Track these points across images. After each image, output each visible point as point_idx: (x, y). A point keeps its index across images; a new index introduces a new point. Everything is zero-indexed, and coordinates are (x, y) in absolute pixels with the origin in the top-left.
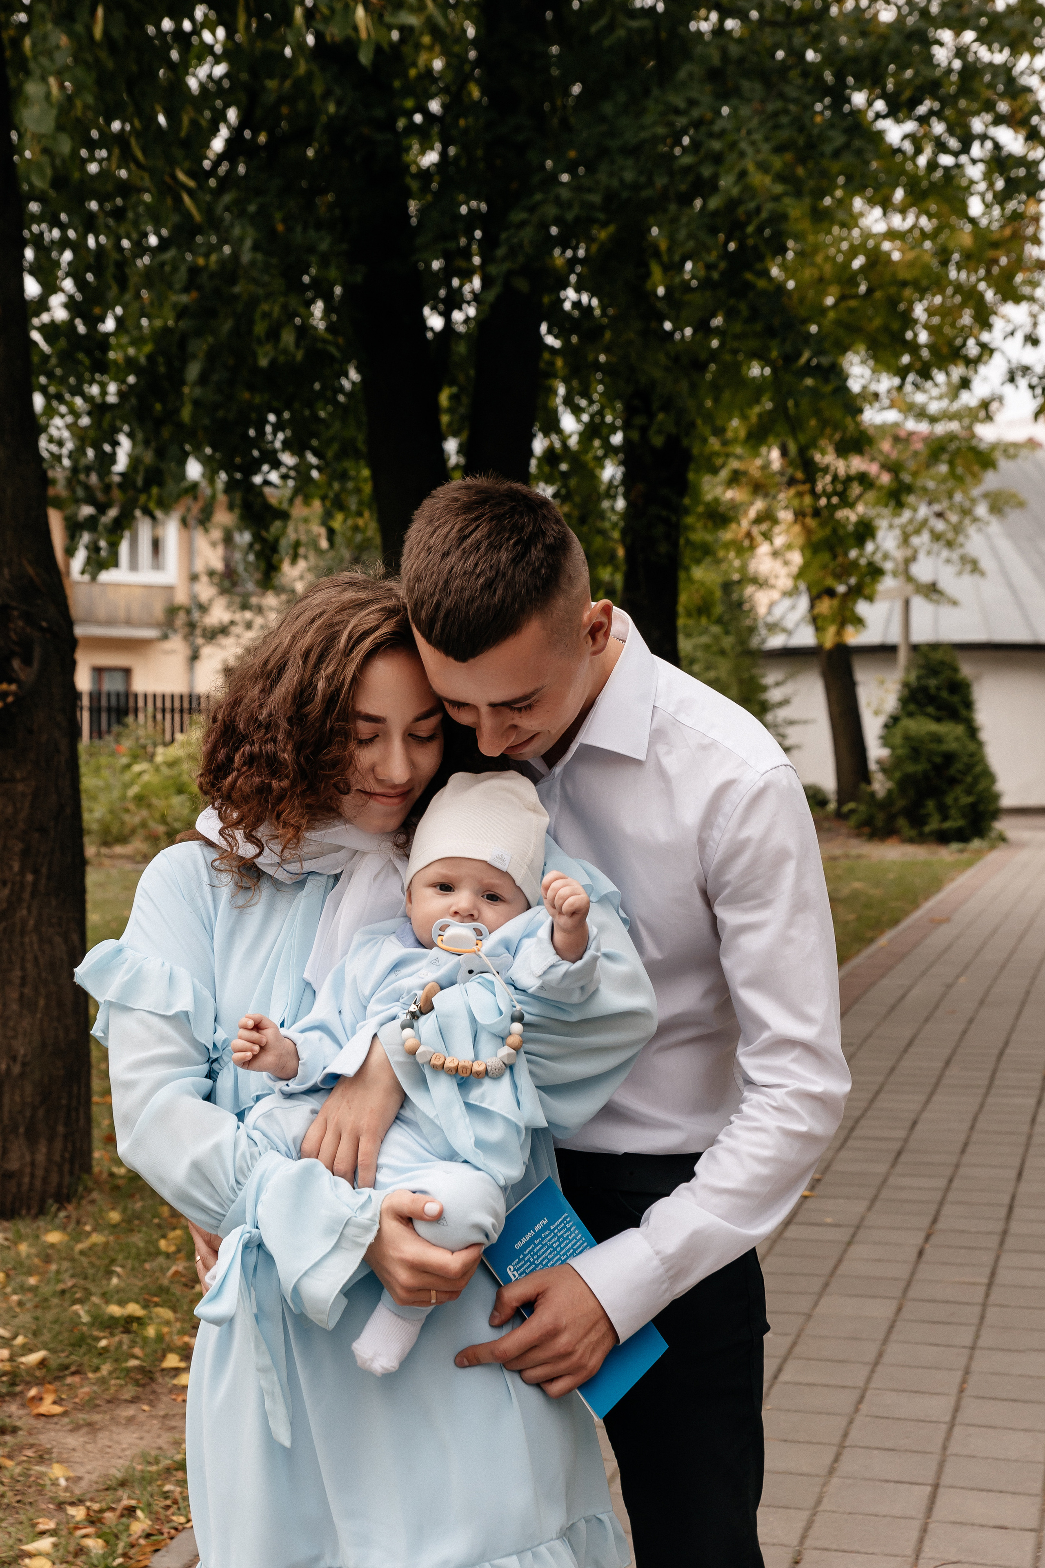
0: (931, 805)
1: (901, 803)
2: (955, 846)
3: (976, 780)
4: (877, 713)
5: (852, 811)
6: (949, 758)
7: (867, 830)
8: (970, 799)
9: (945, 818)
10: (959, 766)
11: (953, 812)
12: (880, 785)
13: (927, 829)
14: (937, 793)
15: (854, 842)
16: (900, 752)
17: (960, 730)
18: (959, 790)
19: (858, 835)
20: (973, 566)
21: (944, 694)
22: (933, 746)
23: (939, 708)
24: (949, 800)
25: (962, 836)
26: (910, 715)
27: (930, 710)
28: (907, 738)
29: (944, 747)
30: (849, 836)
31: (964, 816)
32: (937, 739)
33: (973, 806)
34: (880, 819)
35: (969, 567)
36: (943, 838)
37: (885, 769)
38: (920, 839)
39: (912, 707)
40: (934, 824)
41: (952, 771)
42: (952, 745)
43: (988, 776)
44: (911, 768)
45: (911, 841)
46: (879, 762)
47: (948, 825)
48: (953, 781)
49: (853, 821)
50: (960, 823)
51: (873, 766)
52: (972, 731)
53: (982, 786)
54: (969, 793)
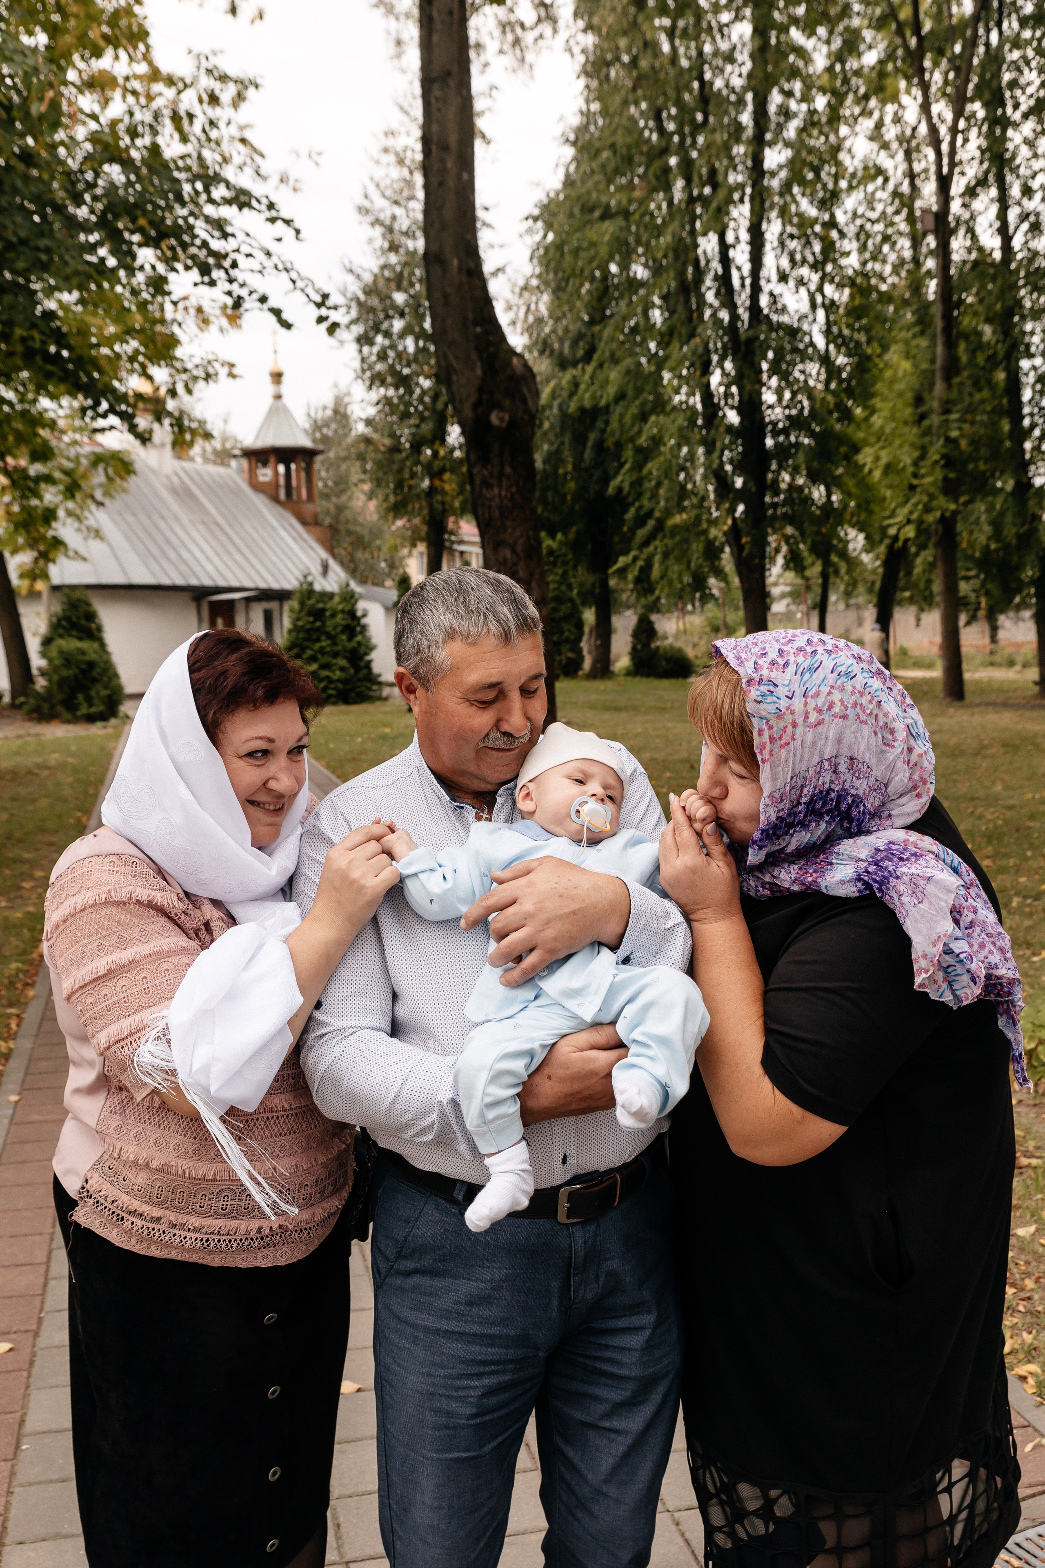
0: (80, 697)
1: (59, 697)
2: (99, 724)
3: (110, 679)
4: (34, 635)
5: (22, 704)
6: (91, 665)
7: (35, 715)
8: (107, 692)
9: (91, 705)
10: (98, 670)
11: (96, 701)
12: (41, 683)
13: (79, 713)
14: (85, 689)
15: (29, 725)
16: (57, 662)
17: (96, 645)
18: (99, 687)
19: (31, 720)
20: (97, 534)
21: (83, 622)
22: (80, 657)
23: (79, 631)
24: (93, 693)
25: (103, 717)
26: (61, 636)
27: (74, 633)
28: (61, 652)
29: (87, 658)
30: (23, 720)
31: (104, 703)
32: (83, 652)
33: (109, 697)
34: (46, 707)
35: (92, 534)
36: (91, 719)
37: (43, 673)
38: (75, 720)
39: (61, 631)
40: (84, 710)
41: (94, 674)
42: (93, 657)
43: (116, 675)
44: (65, 673)
45: (69, 722)
46: (40, 669)
47: (93, 710)
48: (95, 681)
49: (25, 708)
50: (101, 708)
51: (35, 672)
52: (103, 645)
53: (114, 683)
54: (106, 688)
